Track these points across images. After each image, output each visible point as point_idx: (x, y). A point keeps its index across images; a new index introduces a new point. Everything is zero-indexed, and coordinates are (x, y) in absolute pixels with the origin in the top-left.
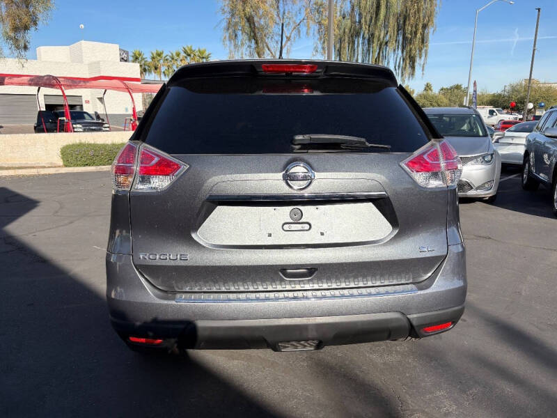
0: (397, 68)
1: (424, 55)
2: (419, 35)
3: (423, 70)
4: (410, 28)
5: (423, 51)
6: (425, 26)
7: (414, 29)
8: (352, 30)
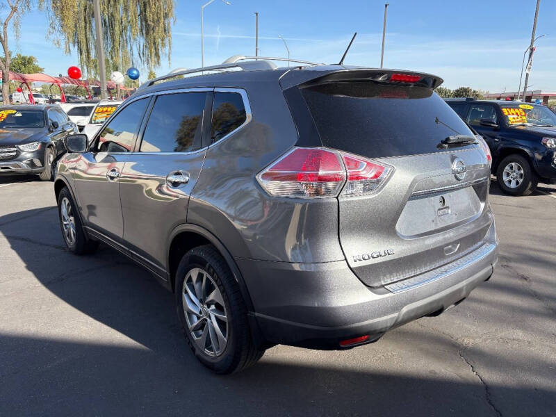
0: (141, 55)
1: (167, 44)
2: (161, 24)
3: (169, 59)
4: (151, 15)
5: (167, 40)
6: (166, 16)
7: (156, 17)
8: (88, 10)
